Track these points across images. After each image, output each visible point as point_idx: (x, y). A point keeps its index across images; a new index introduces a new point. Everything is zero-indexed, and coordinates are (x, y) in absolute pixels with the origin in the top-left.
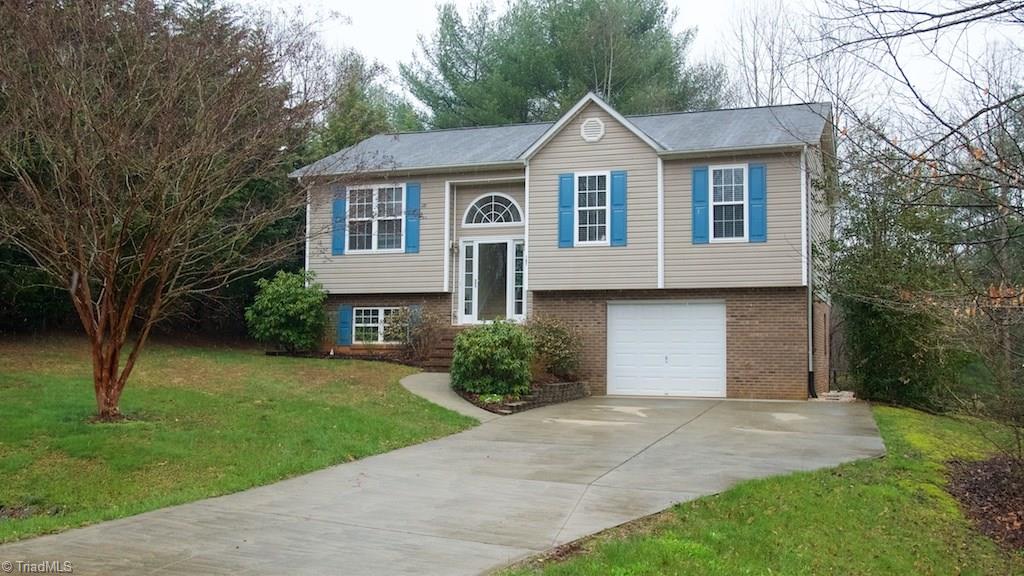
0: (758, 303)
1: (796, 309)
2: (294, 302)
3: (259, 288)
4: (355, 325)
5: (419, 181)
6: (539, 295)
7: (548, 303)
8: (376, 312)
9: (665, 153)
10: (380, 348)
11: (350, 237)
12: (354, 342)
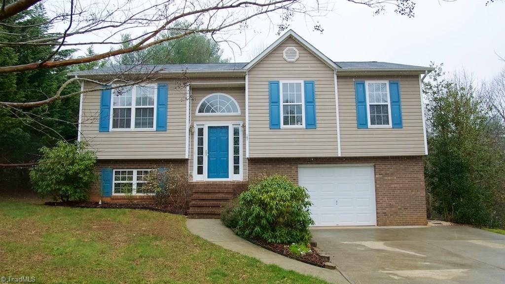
0: (395, 166)
1: (417, 170)
2: (72, 164)
3: (42, 154)
4: (114, 182)
5: (167, 82)
6: (253, 161)
7: (259, 166)
8: (131, 173)
9: (340, 70)
10: (135, 198)
11: (114, 120)
12: (114, 194)
